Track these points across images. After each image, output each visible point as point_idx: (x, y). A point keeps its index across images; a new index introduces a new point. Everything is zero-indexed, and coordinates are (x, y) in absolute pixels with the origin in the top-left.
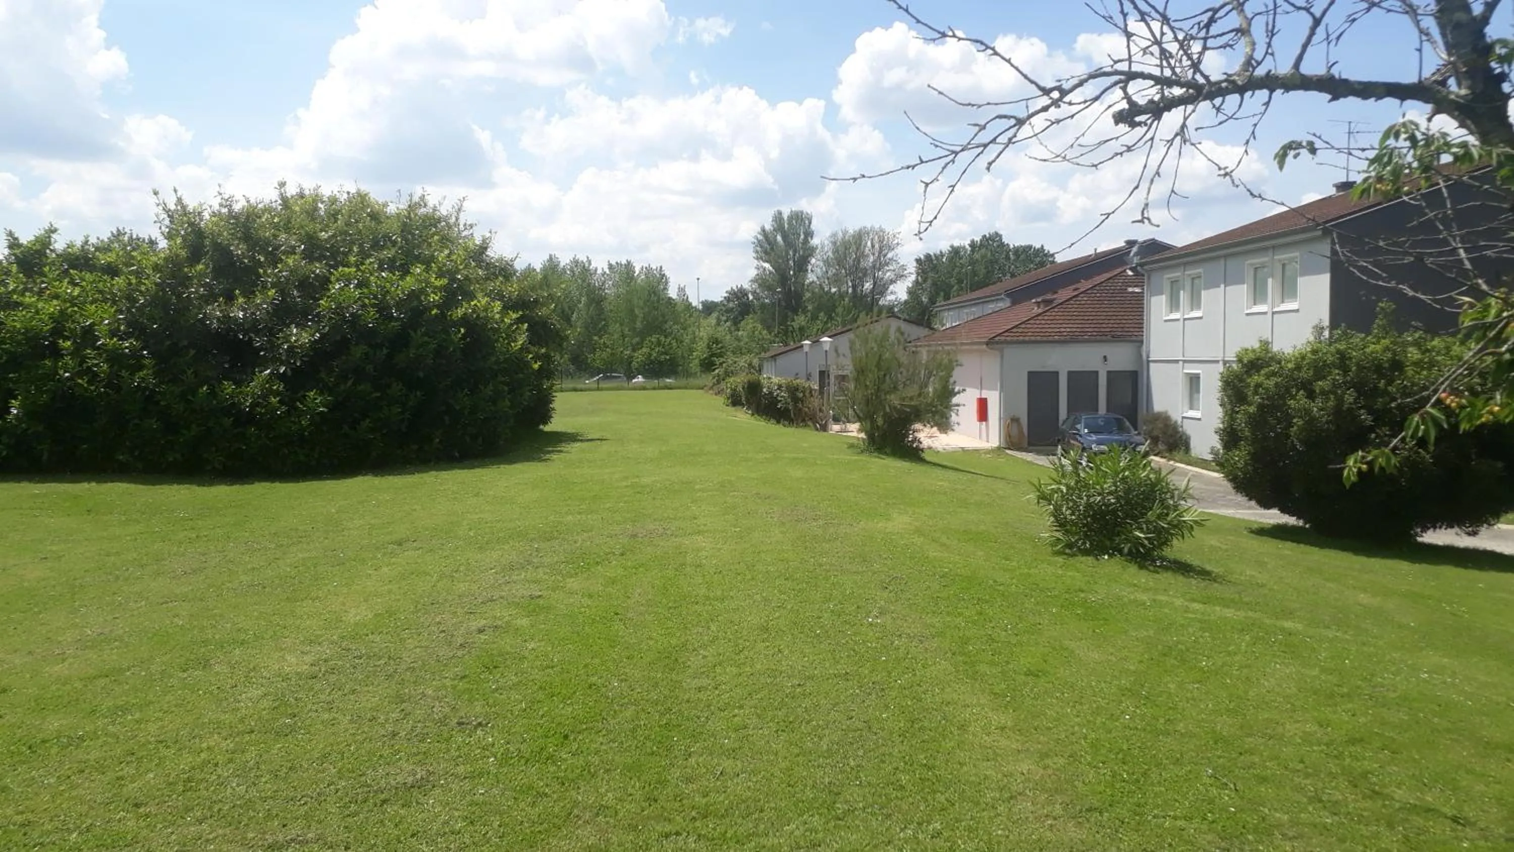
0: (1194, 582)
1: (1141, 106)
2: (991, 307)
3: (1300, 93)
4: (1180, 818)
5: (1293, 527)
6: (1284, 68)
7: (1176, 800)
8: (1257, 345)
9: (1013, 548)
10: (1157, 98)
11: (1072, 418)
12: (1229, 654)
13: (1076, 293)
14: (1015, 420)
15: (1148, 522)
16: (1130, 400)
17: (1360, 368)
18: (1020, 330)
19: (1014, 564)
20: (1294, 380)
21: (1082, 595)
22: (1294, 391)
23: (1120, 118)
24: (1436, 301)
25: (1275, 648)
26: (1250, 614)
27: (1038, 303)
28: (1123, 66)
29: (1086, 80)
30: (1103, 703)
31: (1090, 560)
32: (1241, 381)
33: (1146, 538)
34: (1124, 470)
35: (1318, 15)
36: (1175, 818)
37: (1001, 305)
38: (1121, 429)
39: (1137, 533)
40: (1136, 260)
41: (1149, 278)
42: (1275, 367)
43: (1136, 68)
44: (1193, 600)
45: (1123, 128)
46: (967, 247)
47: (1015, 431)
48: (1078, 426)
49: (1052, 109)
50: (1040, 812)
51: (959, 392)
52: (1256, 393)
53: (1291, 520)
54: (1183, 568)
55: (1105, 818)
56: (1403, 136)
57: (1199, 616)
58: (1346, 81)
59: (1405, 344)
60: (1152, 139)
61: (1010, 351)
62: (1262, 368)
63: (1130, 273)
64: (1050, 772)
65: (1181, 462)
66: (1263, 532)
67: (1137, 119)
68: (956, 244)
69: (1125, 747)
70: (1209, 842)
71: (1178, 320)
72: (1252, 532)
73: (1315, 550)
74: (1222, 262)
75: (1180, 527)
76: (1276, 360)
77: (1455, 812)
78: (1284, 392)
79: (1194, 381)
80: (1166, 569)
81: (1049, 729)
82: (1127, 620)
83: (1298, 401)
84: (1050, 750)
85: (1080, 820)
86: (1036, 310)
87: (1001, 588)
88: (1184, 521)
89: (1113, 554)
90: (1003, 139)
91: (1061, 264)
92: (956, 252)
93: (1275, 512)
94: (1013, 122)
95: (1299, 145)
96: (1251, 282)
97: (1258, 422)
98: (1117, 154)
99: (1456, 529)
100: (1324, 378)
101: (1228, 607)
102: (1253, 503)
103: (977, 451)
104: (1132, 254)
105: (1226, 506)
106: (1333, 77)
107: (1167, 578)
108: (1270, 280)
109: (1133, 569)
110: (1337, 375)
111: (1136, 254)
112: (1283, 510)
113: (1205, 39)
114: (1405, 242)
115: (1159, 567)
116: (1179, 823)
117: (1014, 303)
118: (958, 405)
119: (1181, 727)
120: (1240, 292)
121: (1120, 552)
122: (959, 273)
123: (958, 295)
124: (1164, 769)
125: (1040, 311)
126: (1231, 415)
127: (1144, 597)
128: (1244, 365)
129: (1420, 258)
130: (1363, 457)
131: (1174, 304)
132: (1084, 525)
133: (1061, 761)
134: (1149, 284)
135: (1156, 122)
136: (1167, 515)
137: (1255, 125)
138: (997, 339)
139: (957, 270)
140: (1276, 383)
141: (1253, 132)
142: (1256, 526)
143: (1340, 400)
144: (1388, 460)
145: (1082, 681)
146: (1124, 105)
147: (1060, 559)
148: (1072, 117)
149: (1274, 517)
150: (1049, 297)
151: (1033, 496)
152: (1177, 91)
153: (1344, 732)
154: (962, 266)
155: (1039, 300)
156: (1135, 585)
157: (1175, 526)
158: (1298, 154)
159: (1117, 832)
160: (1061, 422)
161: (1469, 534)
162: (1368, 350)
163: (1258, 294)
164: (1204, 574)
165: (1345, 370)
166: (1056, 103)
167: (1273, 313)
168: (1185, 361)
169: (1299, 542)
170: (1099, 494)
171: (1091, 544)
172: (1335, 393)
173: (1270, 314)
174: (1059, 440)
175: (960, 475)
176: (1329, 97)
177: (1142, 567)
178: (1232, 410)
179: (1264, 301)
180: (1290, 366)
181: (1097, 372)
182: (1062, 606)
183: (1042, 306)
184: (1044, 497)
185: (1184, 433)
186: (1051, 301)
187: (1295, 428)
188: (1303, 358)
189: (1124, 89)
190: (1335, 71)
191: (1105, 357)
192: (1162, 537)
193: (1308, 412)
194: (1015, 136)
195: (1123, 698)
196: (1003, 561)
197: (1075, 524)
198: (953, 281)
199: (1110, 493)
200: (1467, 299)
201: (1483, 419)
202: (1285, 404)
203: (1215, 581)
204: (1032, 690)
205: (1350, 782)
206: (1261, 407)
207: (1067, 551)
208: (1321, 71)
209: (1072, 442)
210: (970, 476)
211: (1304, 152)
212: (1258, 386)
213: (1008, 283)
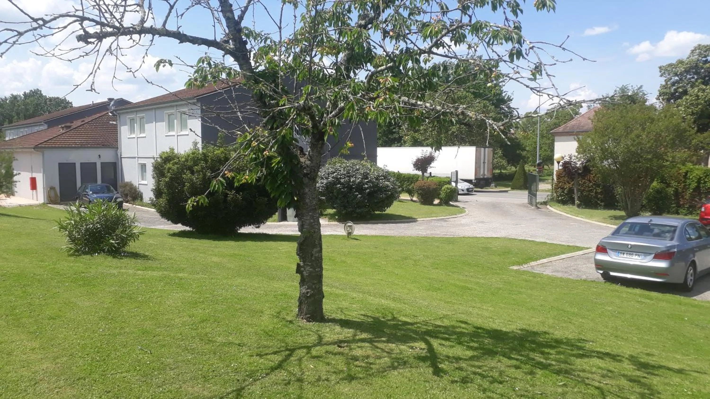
0: (139, 261)
1: (90, 34)
2: (36, 129)
3: (166, 38)
4: (124, 372)
5: (188, 231)
6: (159, 26)
7: (123, 364)
8: (168, 150)
9: (47, 255)
10: (98, 31)
11: (84, 186)
12: (152, 292)
13: (82, 123)
14: (52, 188)
15: (116, 235)
16: (113, 177)
17: (212, 160)
18: (53, 141)
19: (47, 263)
20: (185, 166)
21: (83, 275)
22: (185, 171)
23: (80, 38)
24: (229, 133)
25: (174, 287)
26: (165, 273)
27: (63, 128)
28: (80, 13)
29: (58, 17)
30: (89, 326)
31: (88, 257)
32: (162, 166)
33: (116, 243)
34: (103, 211)
35: (172, 4)
36: (122, 373)
37: (42, 128)
38: (109, 191)
39: (111, 241)
40: (113, 108)
41: (119, 117)
42: (176, 160)
43: (86, 15)
44: (138, 270)
45: (82, 44)
46: (22, 95)
47: (52, 194)
48: (87, 190)
49: (38, 29)
50: (51, 387)
51: (16, 175)
52: (168, 172)
53: (188, 228)
54: (135, 255)
55: (86, 381)
56: (206, 63)
57: (140, 277)
58: (185, 35)
59: (230, 151)
60: (98, 51)
61: (48, 153)
62: (171, 160)
63: (110, 114)
64: (59, 365)
65: (139, 205)
66: (175, 235)
67: (89, 40)
68: (15, 93)
69: (99, 345)
70: (137, 380)
71: (134, 138)
72: (170, 235)
73: (197, 240)
74: (154, 111)
75: (132, 236)
76: (177, 157)
77: (239, 342)
78: (181, 171)
79: (143, 167)
80: (126, 256)
81: (60, 344)
82: (105, 284)
83: (187, 175)
84: (60, 354)
85: (73, 385)
86: (62, 131)
87: (38, 277)
88: (134, 233)
89: (100, 252)
90: (11, 41)
91: (75, 107)
92: (14, 98)
93: (180, 225)
94: (16, 33)
95: (165, 61)
96: (167, 121)
97: (169, 185)
98: (81, 56)
99: (252, 226)
100: (197, 165)
101: (154, 270)
102: (170, 222)
103: (31, 206)
104: (111, 105)
105: (160, 224)
106: (180, 33)
107: (126, 261)
108: (175, 121)
109: (110, 258)
110: (203, 164)
111: (113, 105)
112: (183, 224)
113: (125, 6)
114: (214, 108)
115: (123, 256)
116: (124, 375)
117: (49, 127)
118: (16, 182)
119: (127, 330)
120: (162, 126)
121: (104, 251)
122: (18, 110)
123: (18, 121)
124: (118, 351)
125: (64, 131)
126: (158, 183)
127: (115, 272)
128: (163, 160)
129: (218, 115)
130: (194, 199)
131: (132, 130)
132: (85, 240)
133: (65, 359)
134: (120, 121)
135: (100, 43)
136: (126, 231)
137: (147, 50)
138: (40, 146)
139: (16, 108)
140: (177, 168)
141: (146, 53)
142: (172, 232)
143: (205, 175)
144: (204, 200)
145: (79, 317)
146: (82, 32)
147: (72, 258)
148: (53, 35)
149: (180, 227)
150: (68, 124)
151: (57, 228)
152: (109, 30)
153: (199, 318)
154: (19, 106)
155: (63, 126)
156: (110, 266)
157: (130, 236)
158: (165, 65)
159: (92, 386)
160: (78, 189)
161: (257, 227)
162: (215, 153)
163: (171, 127)
164: (145, 257)
165: (206, 161)
166: (40, 27)
167: (178, 136)
168: (138, 158)
169: (190, 238)
170: (92, 224)
171: (89, 249)
172: (202, 172)
173: (176, 136)
174: (77, 198)
175: (19, 220)
176: (179, 41)
177: (114, 257)
178: (159, 180)
179: (173, 130)
180: (183, 160)
181: (95, 163)
182: (71, 282)
183: (65, 129)
184: (62, 228)
185: (140, 192)
186: (70, 127)
187: (186, 187)
188: (189, 156)
189: (81, 24)
190: (181, 30)
191: (99, 155)
192: (124, 242)
193: (192, 180)
194: (17, 41)
195: (100, 322)
196: (40, 263)
197: (79, 239)
198: (14, 114)
199: (97, 223)
200: (239, 133)
201: (243, 182)
202: (181, 177)
203: (149, 260)
204: (51, 326)
205: (200, 339)
206: (171, 178)
207: (76, 254)
208: (175, 29)
209: (84, 198)
210: (24, 220)
211: (167, 64)
212: (169, 169)
213: (47, 116)
